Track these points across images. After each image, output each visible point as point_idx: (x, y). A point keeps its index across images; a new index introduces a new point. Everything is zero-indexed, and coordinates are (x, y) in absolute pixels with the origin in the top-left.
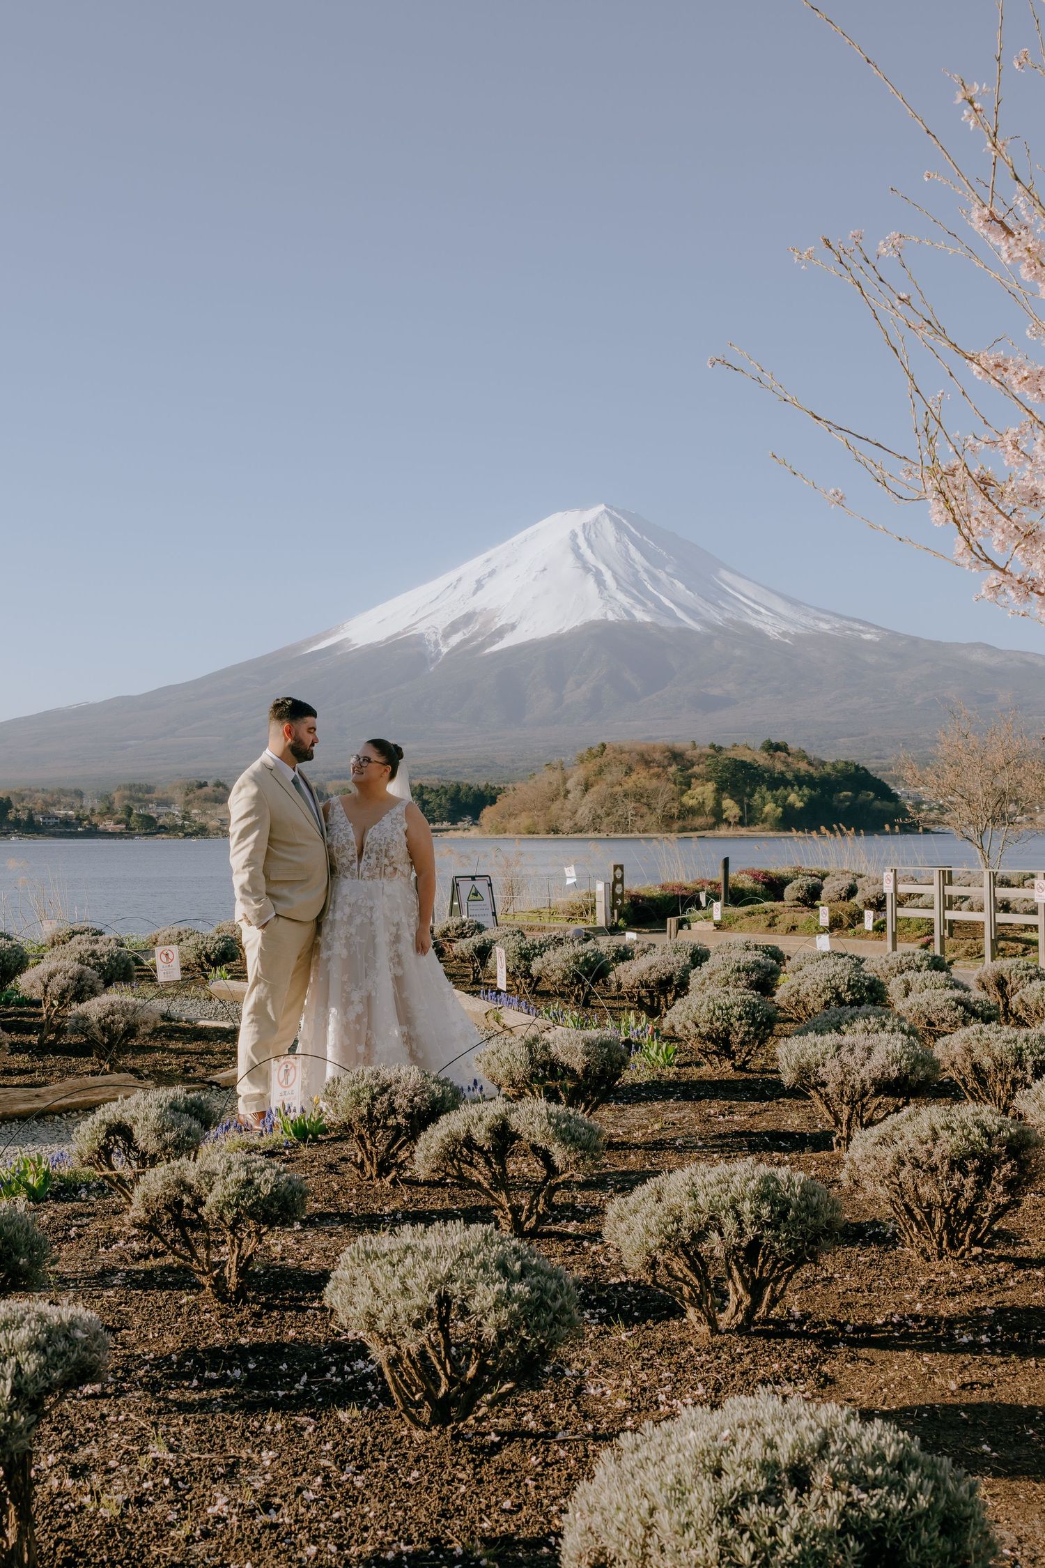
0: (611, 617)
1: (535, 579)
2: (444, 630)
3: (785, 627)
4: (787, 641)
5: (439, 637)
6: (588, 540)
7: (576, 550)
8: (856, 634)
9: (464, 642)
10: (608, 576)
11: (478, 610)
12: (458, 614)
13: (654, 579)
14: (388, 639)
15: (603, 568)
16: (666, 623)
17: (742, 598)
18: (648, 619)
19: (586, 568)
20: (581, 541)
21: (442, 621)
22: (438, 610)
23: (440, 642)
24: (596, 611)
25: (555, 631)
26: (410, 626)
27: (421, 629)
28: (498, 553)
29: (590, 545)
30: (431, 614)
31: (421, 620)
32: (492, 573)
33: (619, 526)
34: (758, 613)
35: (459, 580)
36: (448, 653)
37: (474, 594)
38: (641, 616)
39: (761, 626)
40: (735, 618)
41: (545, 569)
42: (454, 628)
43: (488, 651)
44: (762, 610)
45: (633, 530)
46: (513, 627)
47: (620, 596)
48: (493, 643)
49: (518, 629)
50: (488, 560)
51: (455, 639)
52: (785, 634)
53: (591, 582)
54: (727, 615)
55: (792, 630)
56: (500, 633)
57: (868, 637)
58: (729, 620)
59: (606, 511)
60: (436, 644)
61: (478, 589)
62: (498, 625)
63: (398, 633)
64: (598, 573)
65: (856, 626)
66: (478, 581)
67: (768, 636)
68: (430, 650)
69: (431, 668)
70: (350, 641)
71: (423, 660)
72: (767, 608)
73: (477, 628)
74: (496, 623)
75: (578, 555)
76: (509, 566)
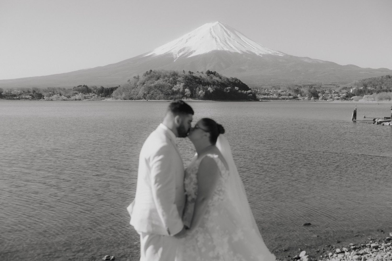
0: (219, 49)
1: (201, 39)
3: (260, 52)
4: (261, 56)
5: (177, 53)
6: (213, 30)
7: (211, 33)
8: (278, 54)
9: (183, 55)
10: (218, 40)
11: (186, 47)
12: (182, 48)
13: (229, 40)
14: (165, 53)
15: (217, 37)
16: (232, 51)
17: (251, 45)
18: (228, 50)
19: (213, 37)
20: (212, 30)
21: (178, 49)
22: (177, 47)
24: (215, 48)
25: (205, 52)
26: (170, 50)
27: (172, 51)
28: (192, 33)
29: (214, 32)
30: (175, 48)
31: (173, 49)
32: (190, 38)
33: (221, 27)
34: (254, 49)
35: (182, 39)
36: (179, 57)
37: (186, 43)
38: (226, 49)
39: (255, 52)
40: (249, 50)
41: (203, 37)
42: (180, 51)
43: (188, 57)
44: (256, 48)
45: (225, 28)
46: (195, 51)
47: (221, 44)
48: (190, 55)
49: (196, 52)
50: (189, 35)
51: (181, 54)
52: (260, 54)
53: (214, 40)
54: (247, 49)
55: (262, 53)
56: (191, 53)
57: (280, 55)
58: (247, 51)
59: (218, 23)
60: (176, 55)
61: (187, 41)
62: (191, 51)
63: (167, 52)
64: (216, 38)
65: (278, 52)
66: (187, 40)
67: (256, 55)
68: (174, 56)
69: (175, 61)
70: (155, 54)
71: (173, 59)
72: (257, 48)
73: (186, 51)
74: (191, 50)
75: (211, 34)
76: (194, 36)
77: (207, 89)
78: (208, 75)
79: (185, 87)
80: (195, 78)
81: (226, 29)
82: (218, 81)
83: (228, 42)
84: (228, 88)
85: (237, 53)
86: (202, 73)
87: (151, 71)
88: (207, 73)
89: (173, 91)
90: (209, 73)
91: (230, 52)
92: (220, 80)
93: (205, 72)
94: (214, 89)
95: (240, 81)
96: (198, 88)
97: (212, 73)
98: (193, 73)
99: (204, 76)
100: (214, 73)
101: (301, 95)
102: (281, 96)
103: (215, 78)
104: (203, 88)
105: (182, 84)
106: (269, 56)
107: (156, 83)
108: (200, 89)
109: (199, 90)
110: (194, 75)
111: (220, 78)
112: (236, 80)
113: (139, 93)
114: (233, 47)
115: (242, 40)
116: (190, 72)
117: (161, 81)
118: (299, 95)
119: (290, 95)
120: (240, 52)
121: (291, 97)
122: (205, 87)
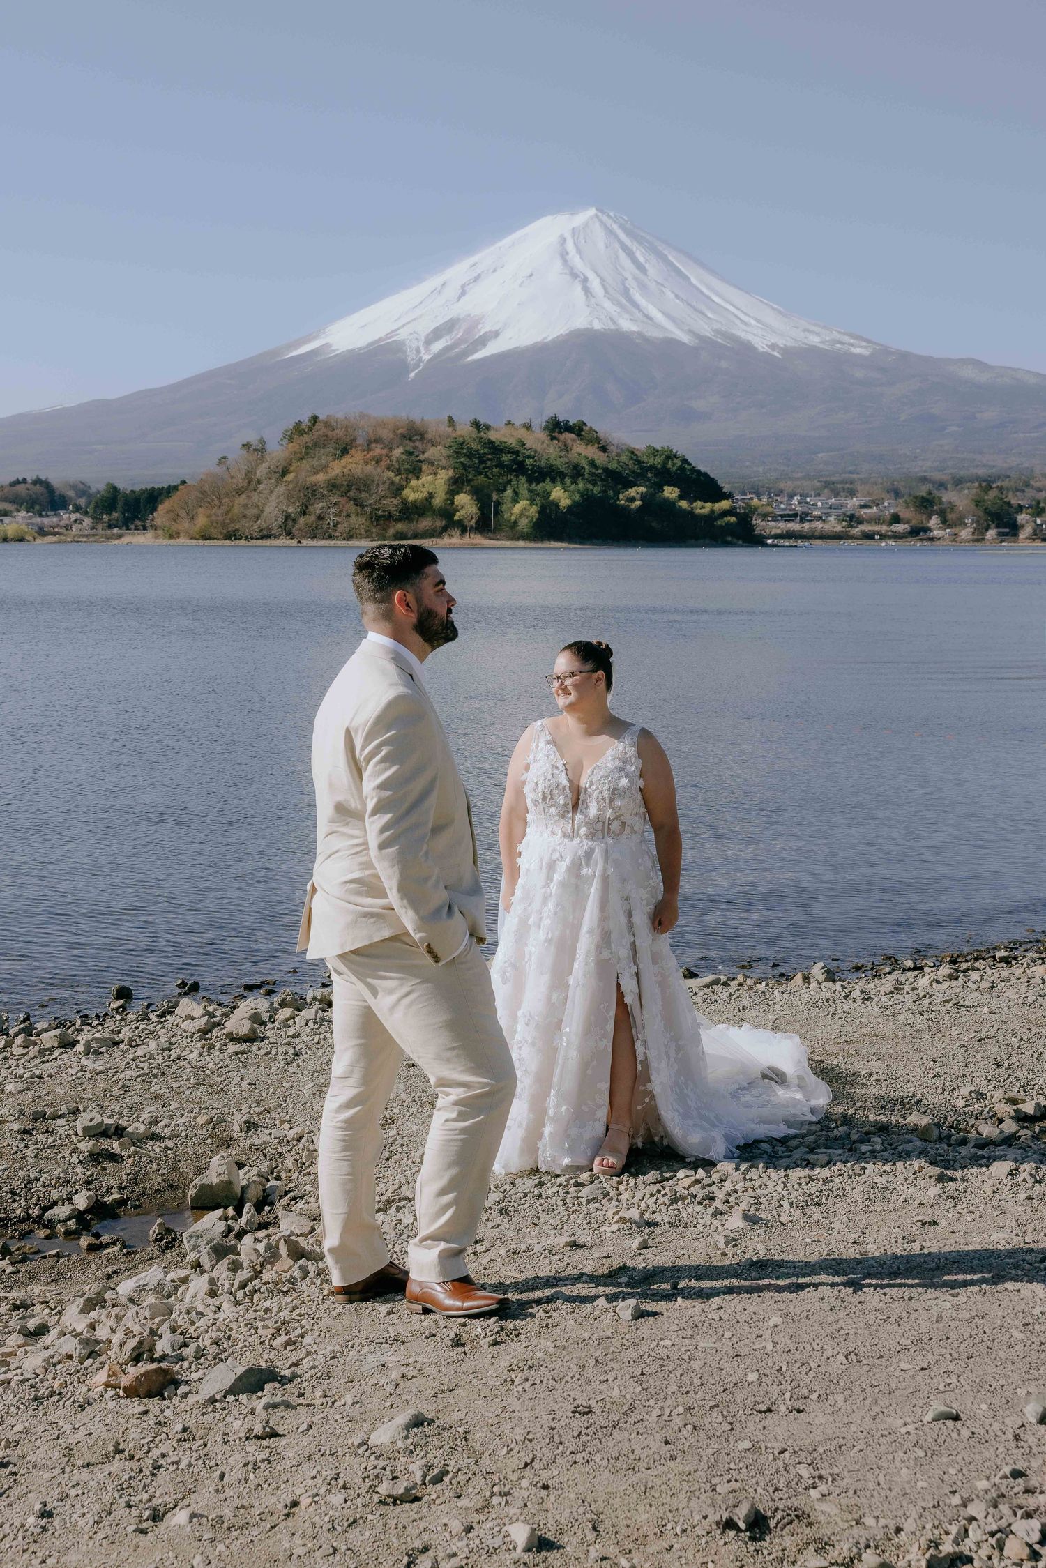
0: (597, 326)
1: (520, 286)
2: (427, 337)
3: (774, 339)
4: (775, 354)
5: (421, 343)
6: (575, 244)
7: (564, 255)
8: (846, 347)
9: (447, 349)
10: (595, 284)
11: (461, 317)
12: (441, 321)
13: (643, 287)
14: (366, 347)
15: (591, 275)
16: (652, 333)
17: (731, 309)
18: (634, 328)
19: (574, 275)
20: (570, 246)
21: (425, 327)
22: (421, 316)
23: (422, 349)
24: (581, 320)
25: (539, 339)
26: (392, 332)
27: (403, 335)
28: (485, 257)
29: (579, 251)
30: (414, 319)
31: (404, 325)
32: (477, 279)
33: (610, 232)
34: (746, 324)
35: (443, 285)
36: (429, 361)
37: (459, 299)
38: (627, 325)
39: (750, 338)
40: (724, 329)
41: (531, 275)
42: (436, 334)
43: (470, 359)
44: (753, 322)
45: (622, 236)
46: (496, 334)
47: (607, 304)
48: (475, 351)
49: (499, 338)
50: (474, 265)
51: (437, 346)
52: (773, 347)
53: (578, 287)
54: (716, 326)
55: (781, 342)
56: (483, 341)
57: (857, 351)
58: (718, 332)
59: (597, 216)
60: (418, 351)
61: (463, 294)
62: (482, 333)
63: (380, 340)
64: (585, 280)
65: (847, 339)
66: (463, 287)
67: (756, 349)
68: (411, 357)
69: (412, 375)
70: (331, 346)
71: (404, 367)
72: (757, 320)
73: (460, 334)
74: (479, 330)
75: (565, 262)
76: (495, 271)
77: (549, 494)
78: (553, 438)
79: (456, 485)
80: (497, 449)
81: (627, 241)
82: (592, 464)
83: (638, 297)
84: (632, 492)
85: (672, 343)
86: (528, 427)
87: (315, 419)
88: (546, 428)
89: (404, 502)
90: (556, 427)
91: (647, 340)
92: (601, 459)
93: (539, 422)
94: (577, 497)
95: (685, 461)
96: (509, 492)
97: (569, 428)
98: (488, 428)
99: (537, 441)
100: (578, 430)
101: (945, 522)
102: (860, 522)
103: (582, 451)
104: (530, 491)
105: (444, 475)
106: (809, 353)
107: (337, 468)
108: (516, 493)
109: (515, 501)
110: (493, 436)
111: (604, 449)
112: (671, 456)
113: (268, 509)
114: (658, 316)
115: (698, 289)
116: (476, 424)
117: (354, 464)
118: (934, 522)
119: (896, 519)
120: (685, 338)
121: (900, 528)
122: (539, 488)
